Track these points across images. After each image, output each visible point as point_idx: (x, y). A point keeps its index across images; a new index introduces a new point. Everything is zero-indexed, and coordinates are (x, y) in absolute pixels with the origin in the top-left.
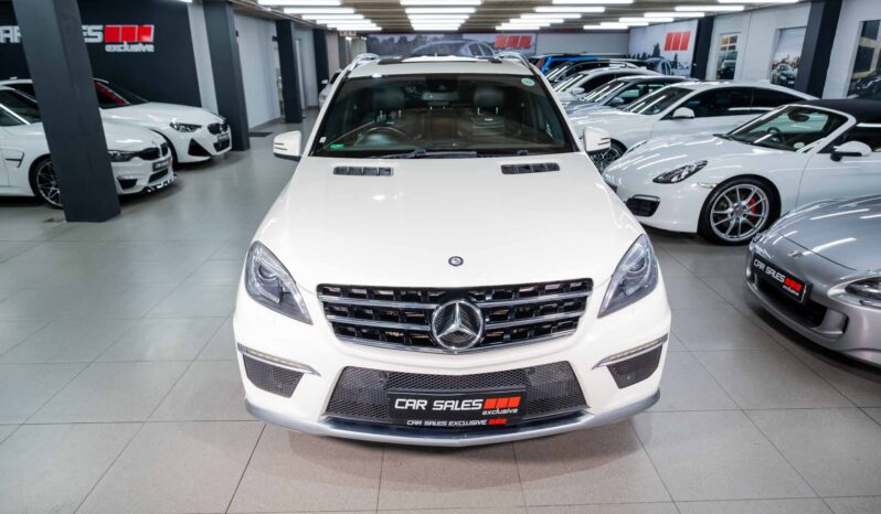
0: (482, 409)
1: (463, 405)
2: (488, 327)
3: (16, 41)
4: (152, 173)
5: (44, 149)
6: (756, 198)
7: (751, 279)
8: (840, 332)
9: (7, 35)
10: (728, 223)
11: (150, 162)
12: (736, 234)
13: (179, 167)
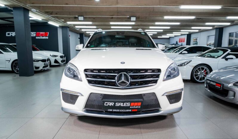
0: (130, 106)
1: (124, 104)
2: (132, 81)
3: (14, 36)
4: (44, 66)
5: (17, 58)
6: (206, 70)
7: (206, 87)
8: (233, 97)
9: (11, 34)
10: (199, 77)
11: (44, 63)
12: (201, 80)
13: (51, 66)
